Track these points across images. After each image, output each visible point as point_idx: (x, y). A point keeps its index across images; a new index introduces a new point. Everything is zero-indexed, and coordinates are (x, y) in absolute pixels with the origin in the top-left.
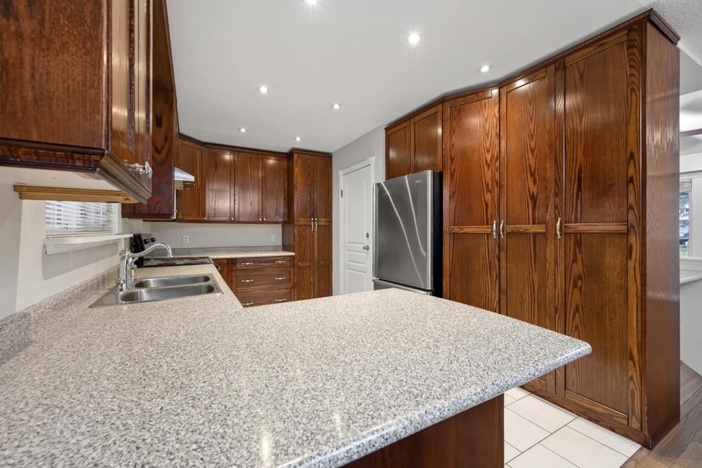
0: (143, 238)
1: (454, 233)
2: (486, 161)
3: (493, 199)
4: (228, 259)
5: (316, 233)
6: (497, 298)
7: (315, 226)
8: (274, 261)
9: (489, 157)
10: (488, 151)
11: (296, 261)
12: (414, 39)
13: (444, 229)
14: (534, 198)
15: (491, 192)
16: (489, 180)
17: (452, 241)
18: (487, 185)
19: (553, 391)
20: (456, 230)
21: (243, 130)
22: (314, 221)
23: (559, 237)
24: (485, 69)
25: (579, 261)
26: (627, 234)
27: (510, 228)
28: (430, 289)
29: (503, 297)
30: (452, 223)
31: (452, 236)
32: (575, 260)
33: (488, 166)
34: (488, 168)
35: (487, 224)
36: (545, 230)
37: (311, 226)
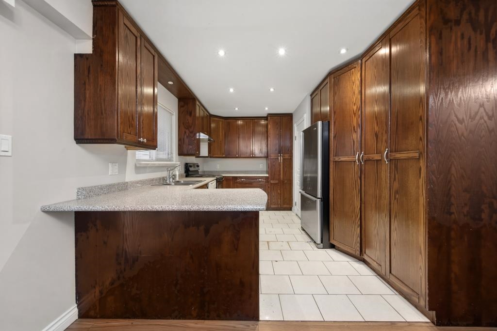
0: (189, 165)
1: (336, 161)
2: (354, 111)
3: (357, 138)
4: (233, 177)
5: (282, 163)
6: (359, 207)
7: (280, 158)
8: (256, 179)
9: (355, 108)
10: (355, 104)
11: (269, 179)
12: (282, 52)
13: (330, 159)
14: (377, 135)
15: (356, 132)
16: (355, 124)
17: (334, 167)
18: (354, 128)
19: (384, 274)
20: (337, 159)
21: (237, 109)
22: (280, 156)
23: (387, 162)
24: (343, 51)
25: (397, 180)
26: (419, 159)
27: (366, 157)
28: (319, 197)
29: (363, 205)
30: (335, 155)
31: (334, 163)
32: (395, 179)
33: (355, 114)
34: (355, 116)
35: (354, 155)
36: (380, 158)
37: (278, 158)
